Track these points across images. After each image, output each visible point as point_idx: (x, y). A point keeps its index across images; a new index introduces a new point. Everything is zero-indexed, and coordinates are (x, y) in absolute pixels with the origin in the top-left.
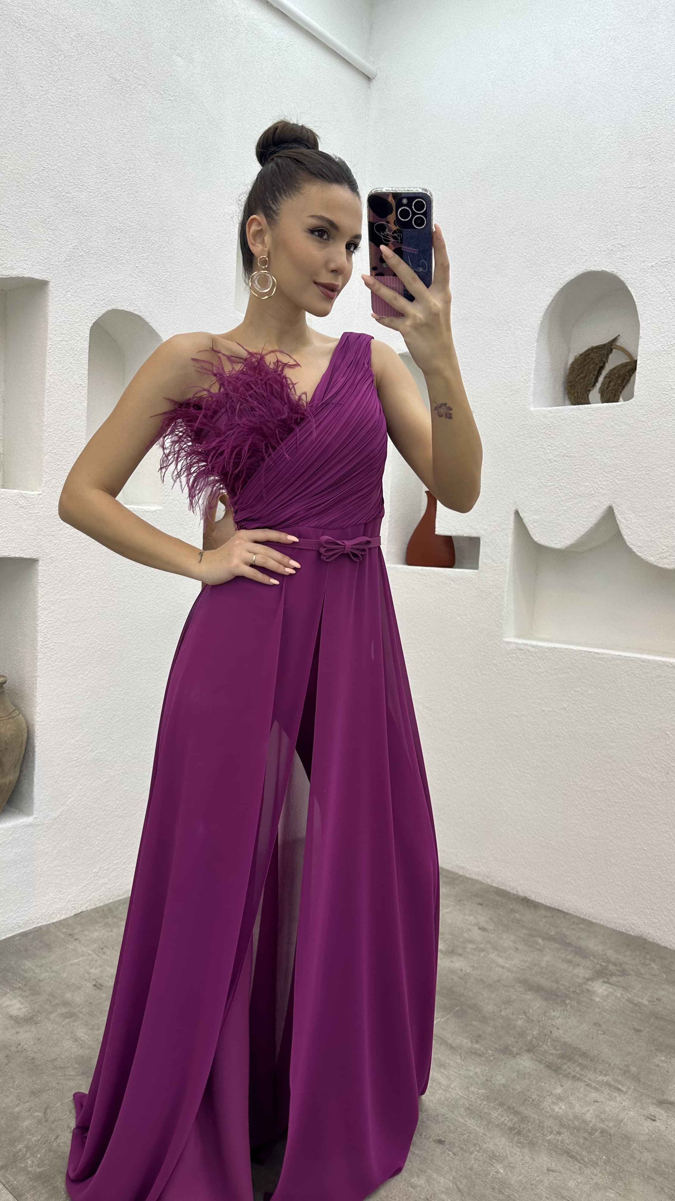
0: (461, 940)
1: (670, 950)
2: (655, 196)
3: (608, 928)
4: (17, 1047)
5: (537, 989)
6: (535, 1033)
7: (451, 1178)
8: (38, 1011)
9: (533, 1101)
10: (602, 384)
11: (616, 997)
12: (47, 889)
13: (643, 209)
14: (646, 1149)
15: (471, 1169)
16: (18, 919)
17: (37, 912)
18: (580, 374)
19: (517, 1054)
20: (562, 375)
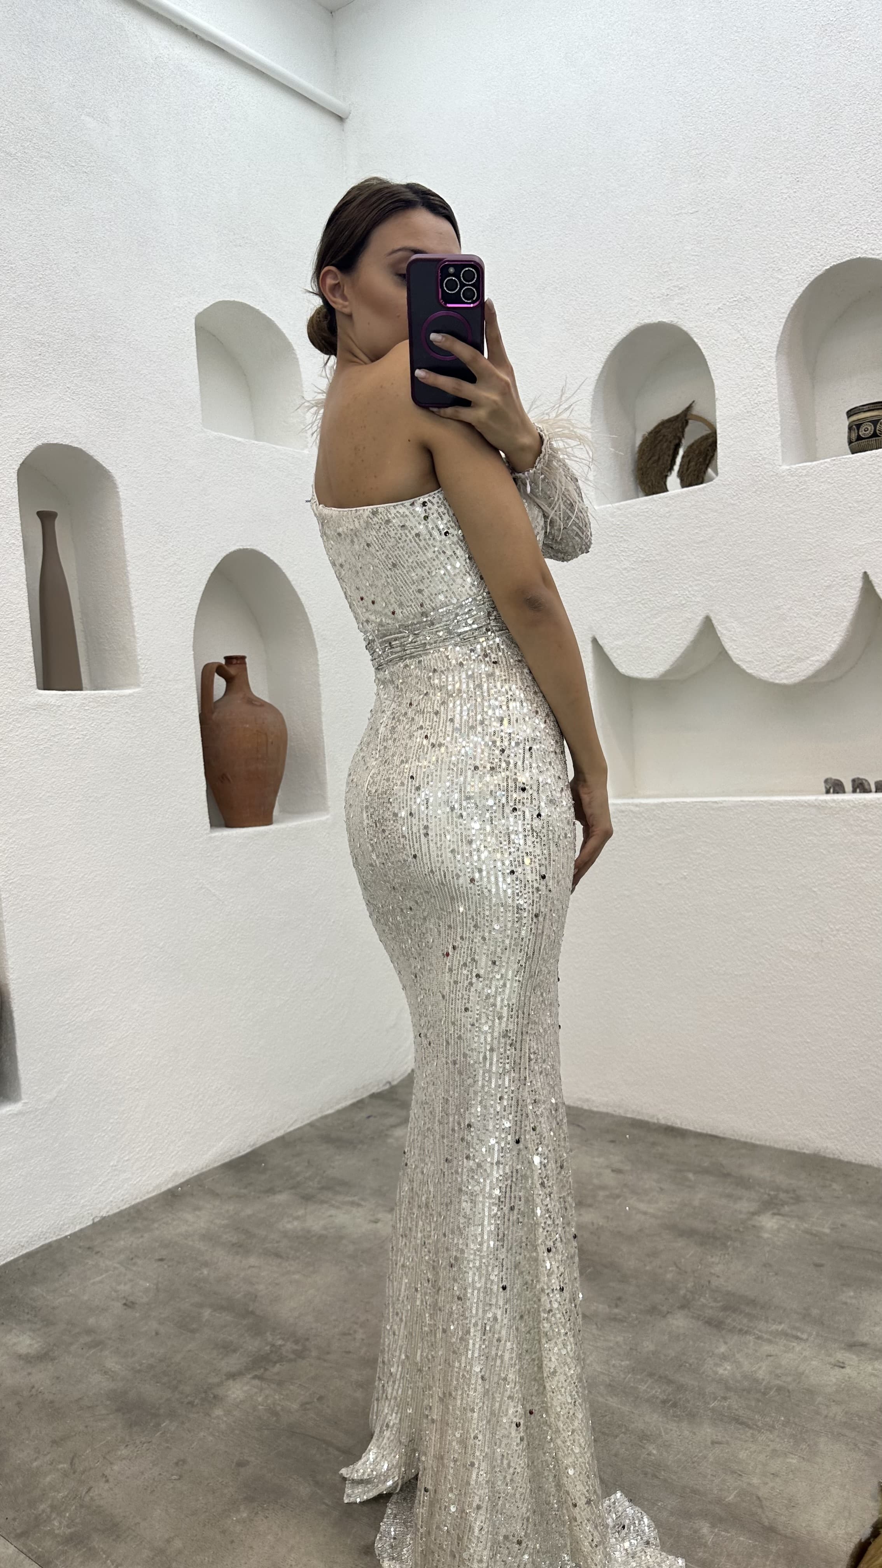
0: (590, 1187)
1: (855, 1164)
3: (777, 1149)
4: (30, 1391)
5: (690, 1233)
6: (689, 1285)
8: (55, 1345)
9: (691, 1365)
10: (681, 465)
11: (790, 1229)
14: (834, 1401)
16: (18, 1236)
17: (44, 1224)
18: (652, 457)
19: (668, 1312)
20: (630, 461)
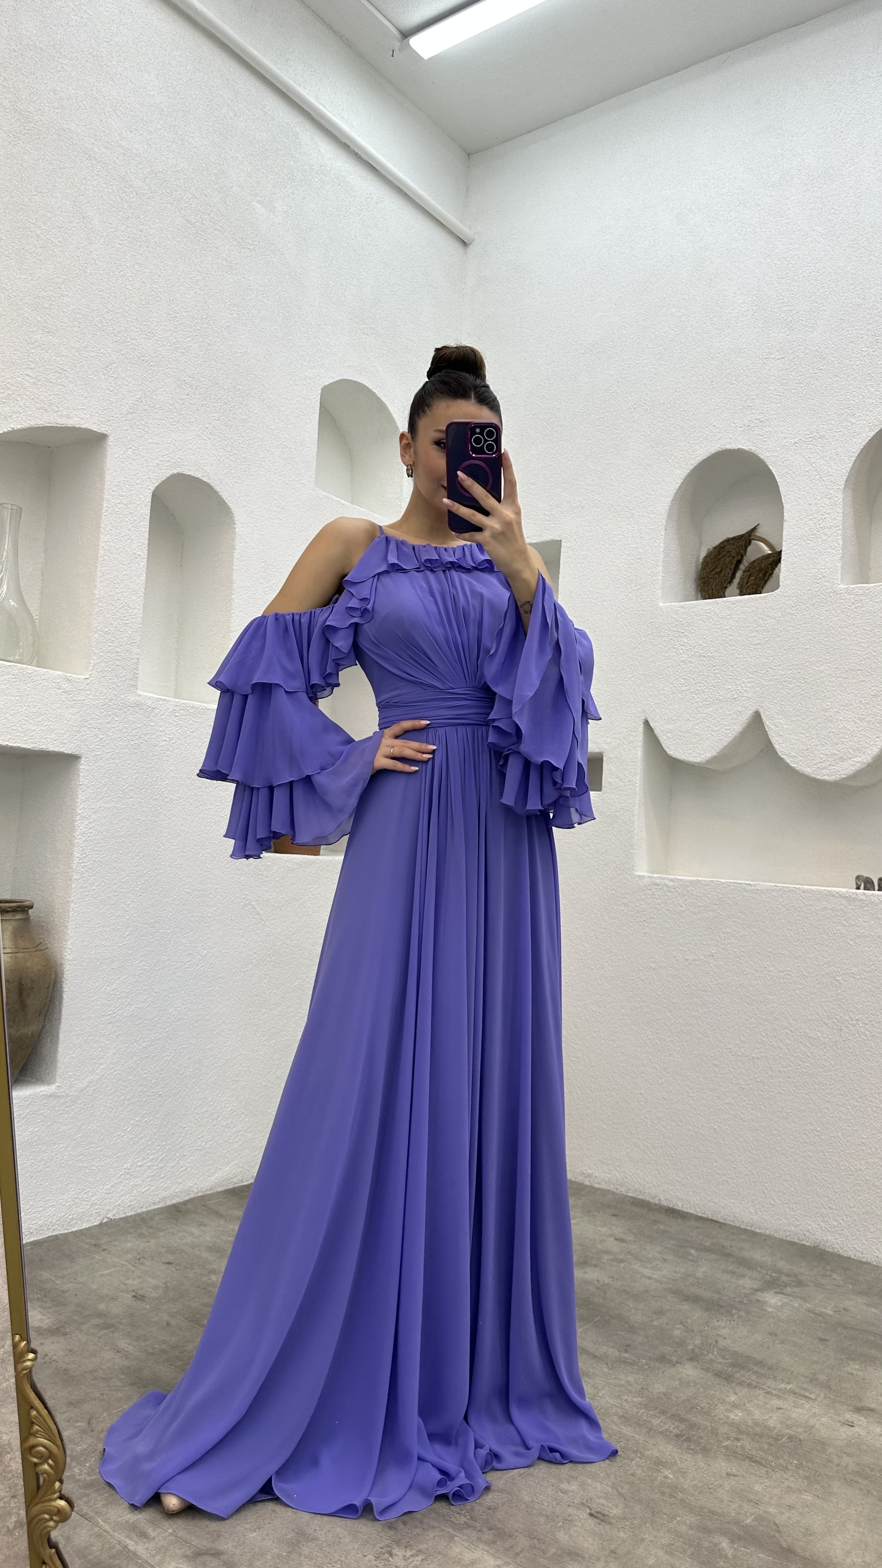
0: (594, 1251)
1: (855, 1260)
2: (795, 367)
3: (776, 1238)
5: (695, 1299)
6: (696, 1342)
7: (610, 1483)
9: (702, 1408)
10: (741, 578)
11: (793, 1307)
12: (66, 1185)
13: (782, 381)
14: (845, 1453)
15: (632, 1475)
16: (29, 1222)
17: (54, 1215)
18: (714, 569)
19: (677, 1362)
20: (693, 571)
